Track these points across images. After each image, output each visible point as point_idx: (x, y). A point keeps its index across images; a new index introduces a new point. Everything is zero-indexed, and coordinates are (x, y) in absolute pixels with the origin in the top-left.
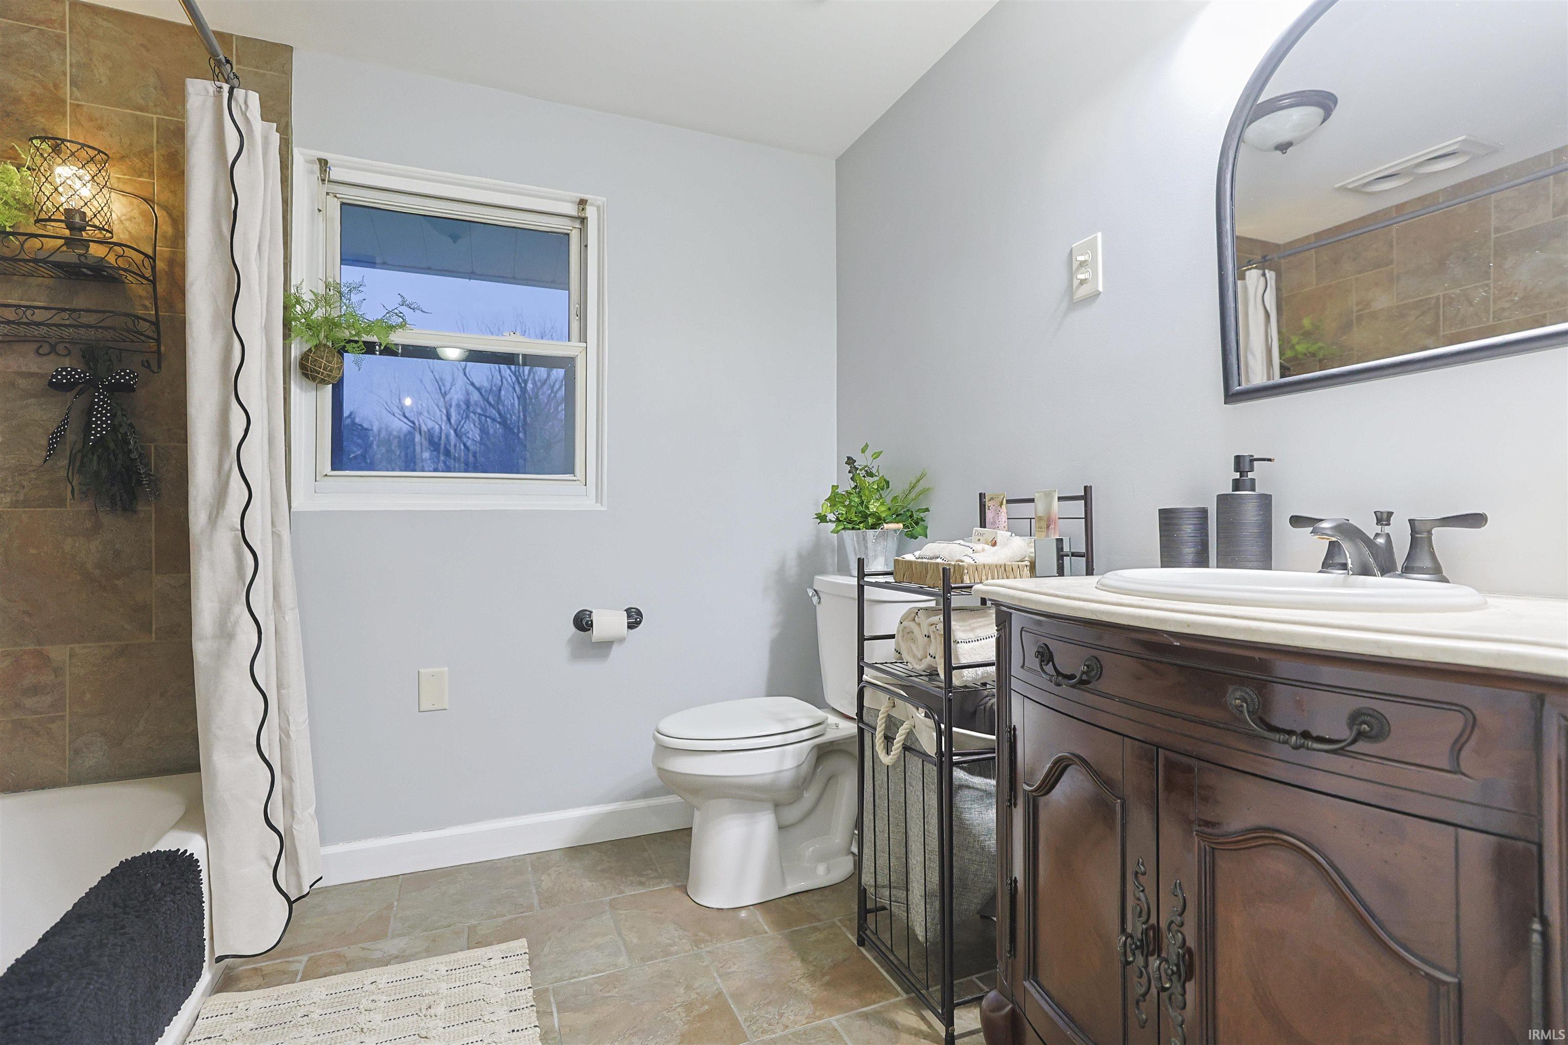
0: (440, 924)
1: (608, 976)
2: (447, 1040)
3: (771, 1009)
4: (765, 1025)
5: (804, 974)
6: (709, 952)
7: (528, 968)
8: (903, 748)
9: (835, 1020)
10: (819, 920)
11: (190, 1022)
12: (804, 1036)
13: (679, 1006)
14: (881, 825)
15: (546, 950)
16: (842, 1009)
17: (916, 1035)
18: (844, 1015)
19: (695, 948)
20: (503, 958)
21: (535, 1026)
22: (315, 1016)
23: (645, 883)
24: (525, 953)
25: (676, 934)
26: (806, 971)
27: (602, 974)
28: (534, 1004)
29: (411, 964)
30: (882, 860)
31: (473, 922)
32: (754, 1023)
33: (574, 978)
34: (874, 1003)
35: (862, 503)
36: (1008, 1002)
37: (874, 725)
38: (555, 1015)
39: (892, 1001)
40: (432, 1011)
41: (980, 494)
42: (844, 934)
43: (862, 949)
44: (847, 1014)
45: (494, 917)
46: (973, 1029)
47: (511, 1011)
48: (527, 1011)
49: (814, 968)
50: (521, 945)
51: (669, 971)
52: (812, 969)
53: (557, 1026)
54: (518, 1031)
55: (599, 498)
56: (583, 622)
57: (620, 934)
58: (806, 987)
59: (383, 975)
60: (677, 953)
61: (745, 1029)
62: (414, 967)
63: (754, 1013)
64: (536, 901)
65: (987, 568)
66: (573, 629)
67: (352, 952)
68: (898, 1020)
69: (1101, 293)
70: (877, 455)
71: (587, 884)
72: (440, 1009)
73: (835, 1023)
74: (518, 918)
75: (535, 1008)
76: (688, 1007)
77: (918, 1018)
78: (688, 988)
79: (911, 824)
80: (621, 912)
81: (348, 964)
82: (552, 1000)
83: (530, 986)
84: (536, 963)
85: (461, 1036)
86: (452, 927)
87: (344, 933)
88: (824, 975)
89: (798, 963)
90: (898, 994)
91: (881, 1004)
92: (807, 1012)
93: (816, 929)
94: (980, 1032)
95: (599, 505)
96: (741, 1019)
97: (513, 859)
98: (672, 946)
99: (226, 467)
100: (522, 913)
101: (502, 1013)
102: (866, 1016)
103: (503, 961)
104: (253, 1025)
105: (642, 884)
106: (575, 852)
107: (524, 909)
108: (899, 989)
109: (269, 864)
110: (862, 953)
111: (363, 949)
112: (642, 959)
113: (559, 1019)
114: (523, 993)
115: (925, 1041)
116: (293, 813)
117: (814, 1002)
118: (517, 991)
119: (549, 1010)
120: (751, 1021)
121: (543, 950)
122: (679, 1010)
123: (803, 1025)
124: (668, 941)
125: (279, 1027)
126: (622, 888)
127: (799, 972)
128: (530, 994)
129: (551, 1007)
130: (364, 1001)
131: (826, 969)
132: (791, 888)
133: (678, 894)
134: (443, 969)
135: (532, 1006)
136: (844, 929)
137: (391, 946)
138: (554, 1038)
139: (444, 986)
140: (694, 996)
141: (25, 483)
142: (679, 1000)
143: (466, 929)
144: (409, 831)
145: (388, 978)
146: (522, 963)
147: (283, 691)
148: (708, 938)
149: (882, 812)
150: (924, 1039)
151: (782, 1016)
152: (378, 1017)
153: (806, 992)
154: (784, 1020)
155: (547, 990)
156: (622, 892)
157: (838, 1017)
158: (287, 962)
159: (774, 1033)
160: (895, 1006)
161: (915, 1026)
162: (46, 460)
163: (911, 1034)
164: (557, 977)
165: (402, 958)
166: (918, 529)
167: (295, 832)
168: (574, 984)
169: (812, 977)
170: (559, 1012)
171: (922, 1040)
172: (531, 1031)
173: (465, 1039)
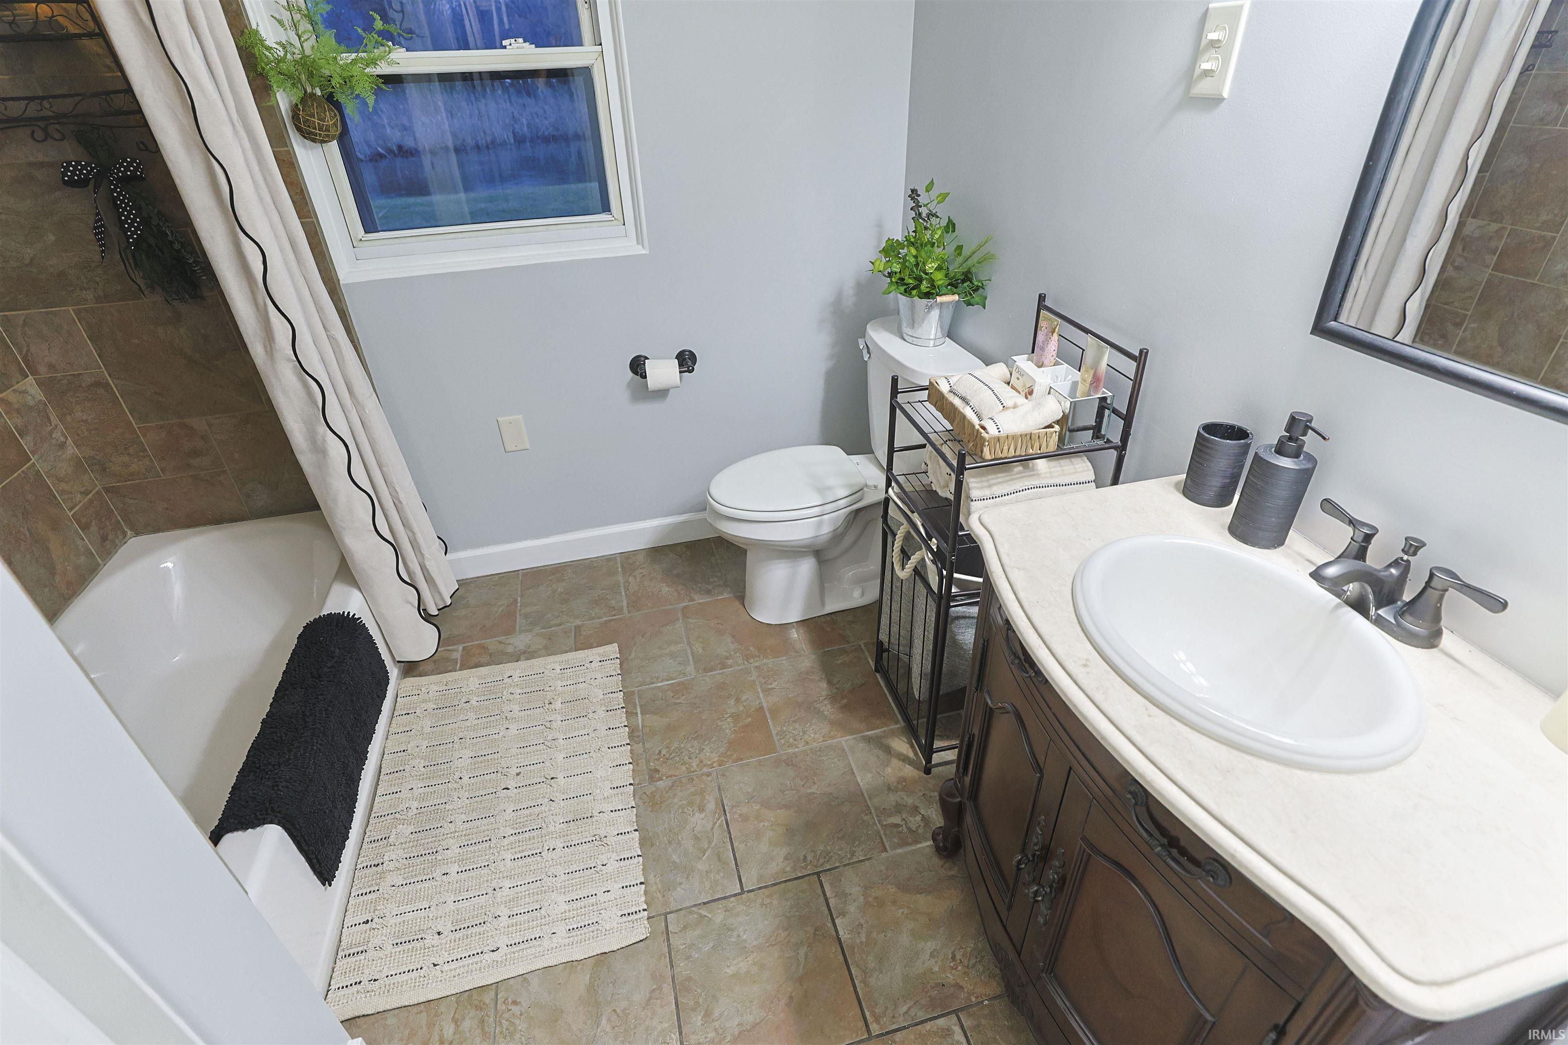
0: (553, 622)
1: (679, 684)
2: (564, 731)
3: (797, 725)
4: (791, 740)
5: (828, 695)
6: (756, 667)
7: (620, 673)
8: (914, 570)
9: (845, 741)
10: (848, 642)
11: (393, 700)
12: (819, 753)
13: (729, 717)
14: (895, 606)
15: (633, 655)
16: (853, 732)
17: (904, 761)
18: (851, 737)
19: (746, 663)
20: (600, 661)
21: (625, 726)
22: (473, 702)
23: (710, 591)
24: (617, 658)
25: (732, 647)
26: (829, 693)
27: (674, 681)
28: (624, 706)
29: (534, 662)
30: (895, 629)
31: (578, 622)
32: (783, 738)
33: (653, 683)
34: (878, 728)
35: (917, 265)
36: (958, 795)
37: (895, 531)
38: (639, 715)
39: (892, 727)
40: (552, 706)
41: (1040, 295)
42: (866, 658)
43: (878, 675)
44: (855, 736)
45: (593, 618)
46: (949, 759)
47: (608, 711)
48: (619, 712)
49: (836, 690)
50: (612, 649)
51: (724, 683)
52: (834, 691)
53: (640, 726)
54: (613, 729)
55: (639, 240)
56: (637, 366)
57: (689, 644)
58: (827, 709)
59: (516, 670)
60: (731, 667)
61: (776, 740)
62: (537, 664)
63: (785, 728)
64: (625, 603)
65: (1010, 439)
66: (631, 374)
67: (492, 644)
68: (893, 746)
69: (1224, 99)
70: (944, 196)
71: (665, 589)
72: (558, 705)
73: (844, 743)
74: (612, 620)
75: (624, 710)
76: (736, 717)
77: (908, 745)
78: (738, 700)
79: (916, 625)
80: (691, 621)
81: (491, 655)
82: (637, 702)
83: (621, 689)
84: (625, 666)
85: (574, 729)
86: (563, 626)
87: (485, 626)
88: (843, 698)
89: (824, 685)
90: (897, 722)
91: (883, 729)
92: (824, 731)
93: (844, 651)
94: (953, 763)
95: (640, 247)
96: (774, 732)
97: (606, 558)
98: (728, 659)
99: (260, 301)
100: (615, 616)
101: (601, 713)
102: (868, 740)
103: (600, 664)
104: (434, 706)
105: (708, 592)
106: (656, 552)
107: (616, 612)
108: (899, 717)
109: (413, 606)
110: (877, 678)
111: (500, 642)
112: (705, 669)
113: (643, 720)
114: (616, 695)
115: (909, 767)
116: (422, 554)
117: (832, 723)
118: (612, 693)
119: (635, 711)
120: (781, 736)
121: (630, 655)
122: (729, 720)
123: (820, 742)
124: (725, 654)
125: (451, 709)
126: (693, 595)
127: (824, 693)
128: (621, 697)
129: (636, 709)
130: (505, 693)
131: (845, 692)
132: (831, 607)
133: (737, 604)
134: (558, 668)
135: (622, 708)
136: (867, 654)
137: (520, 641)
138: (639, 736)
139: (559, 683)
140: (741, 708)
141: (97, 279)
142: (729, 711)
143: (573, 628)
144: (520, 539)
145: (520, 673)
146: (614, 667)
147: (384, 469)
148: (757, 653)
149: (896, 597)
150: (909, 765)
151: (805, 733)
152: (516, 708)
153: (826, 713)
154: (806, 737)
155: (633, 693)
156: (692, 600)
157: (848, 738)
158: (449, 650)
159: (797, 748)
160: (893, 733)
161: (905, 752)
162: (103, 257)
163: (900, 759)
164: (640, 682)
165: (528, 654)
166: (977, 297)
167: (428, 567)
168: (653, 689)
169: (833, 699)
170: (642, 714)
171: (907, 766)
172: (622, 730)
173: (577, 732)
